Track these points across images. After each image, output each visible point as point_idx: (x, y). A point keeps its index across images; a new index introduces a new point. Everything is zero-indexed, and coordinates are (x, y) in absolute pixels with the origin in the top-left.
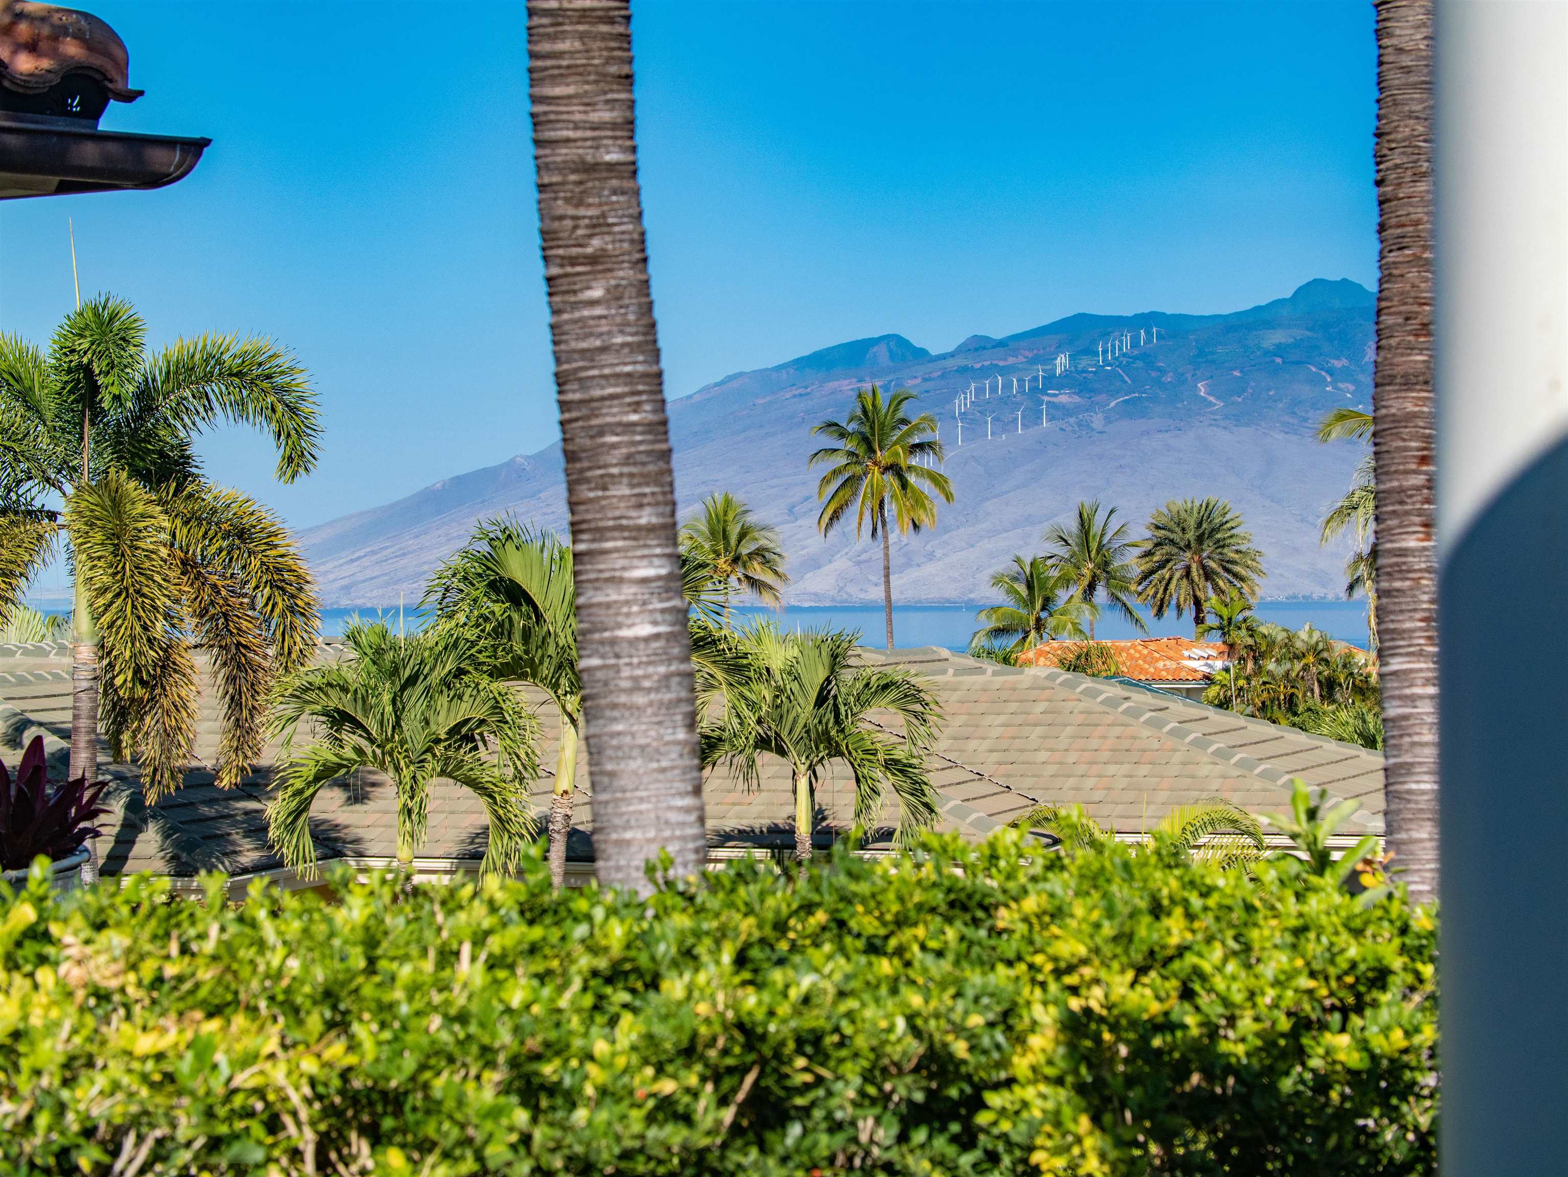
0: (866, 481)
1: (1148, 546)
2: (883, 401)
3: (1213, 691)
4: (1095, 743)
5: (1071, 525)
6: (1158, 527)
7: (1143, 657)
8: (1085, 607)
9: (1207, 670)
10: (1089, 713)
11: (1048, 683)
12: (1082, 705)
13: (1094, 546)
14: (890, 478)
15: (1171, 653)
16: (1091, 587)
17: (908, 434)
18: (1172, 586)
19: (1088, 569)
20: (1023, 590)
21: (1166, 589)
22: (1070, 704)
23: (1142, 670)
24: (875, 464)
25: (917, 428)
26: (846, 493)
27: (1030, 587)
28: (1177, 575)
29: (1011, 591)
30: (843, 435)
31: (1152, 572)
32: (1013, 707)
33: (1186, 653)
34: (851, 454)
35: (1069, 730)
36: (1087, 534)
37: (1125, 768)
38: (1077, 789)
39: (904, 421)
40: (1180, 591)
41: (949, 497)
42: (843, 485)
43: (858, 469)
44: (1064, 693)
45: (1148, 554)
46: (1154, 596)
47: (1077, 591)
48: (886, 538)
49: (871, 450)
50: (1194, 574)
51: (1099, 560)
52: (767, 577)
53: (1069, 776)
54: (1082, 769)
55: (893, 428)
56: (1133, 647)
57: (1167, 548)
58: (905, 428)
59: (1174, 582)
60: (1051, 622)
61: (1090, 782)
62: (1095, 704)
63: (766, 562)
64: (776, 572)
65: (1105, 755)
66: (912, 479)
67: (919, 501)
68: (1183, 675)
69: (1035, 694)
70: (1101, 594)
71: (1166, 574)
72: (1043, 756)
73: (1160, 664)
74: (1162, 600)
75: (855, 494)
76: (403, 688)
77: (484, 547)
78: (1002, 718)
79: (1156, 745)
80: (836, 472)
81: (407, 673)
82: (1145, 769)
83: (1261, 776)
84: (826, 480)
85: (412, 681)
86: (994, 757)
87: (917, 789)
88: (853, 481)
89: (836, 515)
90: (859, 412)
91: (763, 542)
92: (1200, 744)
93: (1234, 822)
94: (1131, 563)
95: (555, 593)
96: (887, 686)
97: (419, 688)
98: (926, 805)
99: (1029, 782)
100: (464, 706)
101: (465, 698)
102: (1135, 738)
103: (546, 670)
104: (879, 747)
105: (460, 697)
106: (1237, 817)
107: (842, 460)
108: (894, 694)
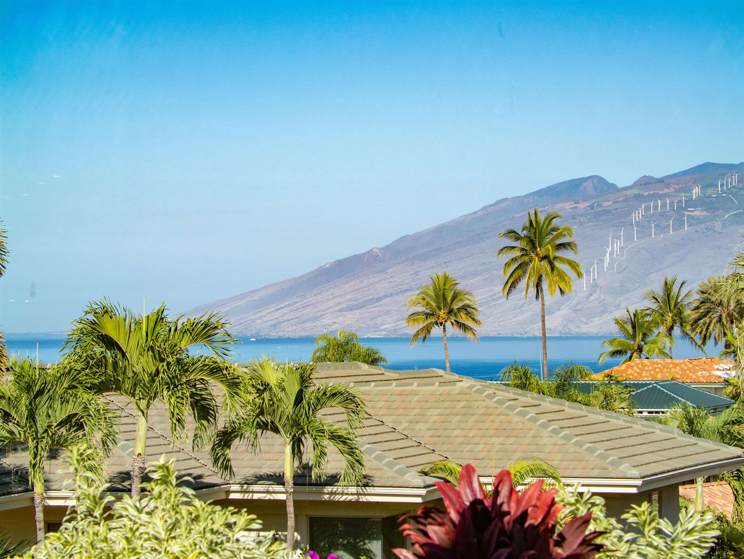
0: (531, 265)
1: (697, 304)
2: (541, 218)
3: (729, 389)
4: (487, 425)
5: (659, 291)
6: (703, 292)
7: (690, 369)
8: (667, 340)
9: (726, 376)
10: (487, 408)
11: (469, 391)
12: (484, 404)
13: (673, 303)
14: (545, 263)
15: (707, 367)
16: (671, 328)
17: (557, 237)
18: (711, 327)
19: (669, 317)
20: (629, 328)
21: (707, 329)
22: (478, 403)
23: (689, 377)
24: (537, 255)
25: (561, 235)
26: (520, 272)
27: (634, 327)
28: (714, 321)
29: (622, 328)
30: (518, 238)
31: (699, 319)
32: (447, 404)
33: (716, 367)
34: (523, 249)
35: (474, 418)
36: (669, 295)
37: (501, 440)
38: (471, 451)
39: (554, 230)
40: (714, 329)
41: (579, 275)
42: (517, 268)
43: (526, 259)
44: (476, 396)
45: (697, 308)
46: (700, 333)
47: (663, 329)
48: (543, 299)
49: (534, 247)
50: (724, 320)
51: (675, 311)
52: (469, 323)
53: (469, 444)
54: (476, 440)
55: (547, 235)
56: (684, 363)
57: (708, 305)
58: (555, 233)
59: (712, 325)
60: (646, 348)
61: (480, 447)
62: (491, 403)
63: (468, 314)
64: (474, 319)
65: (492, 432)
66: (557, 264)
67: (562, 276)
68: (713, 380)
69: (459, 397)
70: (677, 331)
71: (707, 320)
72: (457, 432)
73: (699, 373)
74: (705, 336)
75: (525, 273)
76: (36, 397)
77: (91, 317)
78: (439, 411)
79: (520, 426)
80: (514, 260)
81: (37, 388)
82: (512, 440)
83: (575, 444)
84: (507, 265)
85: (40, 393)
86: (430, 433)
87: (352, 452)
88: (523, 266)
89: (513, 285)
90: (528, 225)
91: (467, 302)
92: (544, 426)
93: (544, 470)
94: (688, 313)
95: (133, 342)
96: (334, 395)
97: (46, 397)
98: (358, 461)
99: (446, 447)
100: (69, 406)
101: (70, 402)
102: (510, 422)
103: (127, 385)
104: (326, 428)
105: (68, 402)
106: (545, 467)
107: (517, 253)
108: (339, 399)
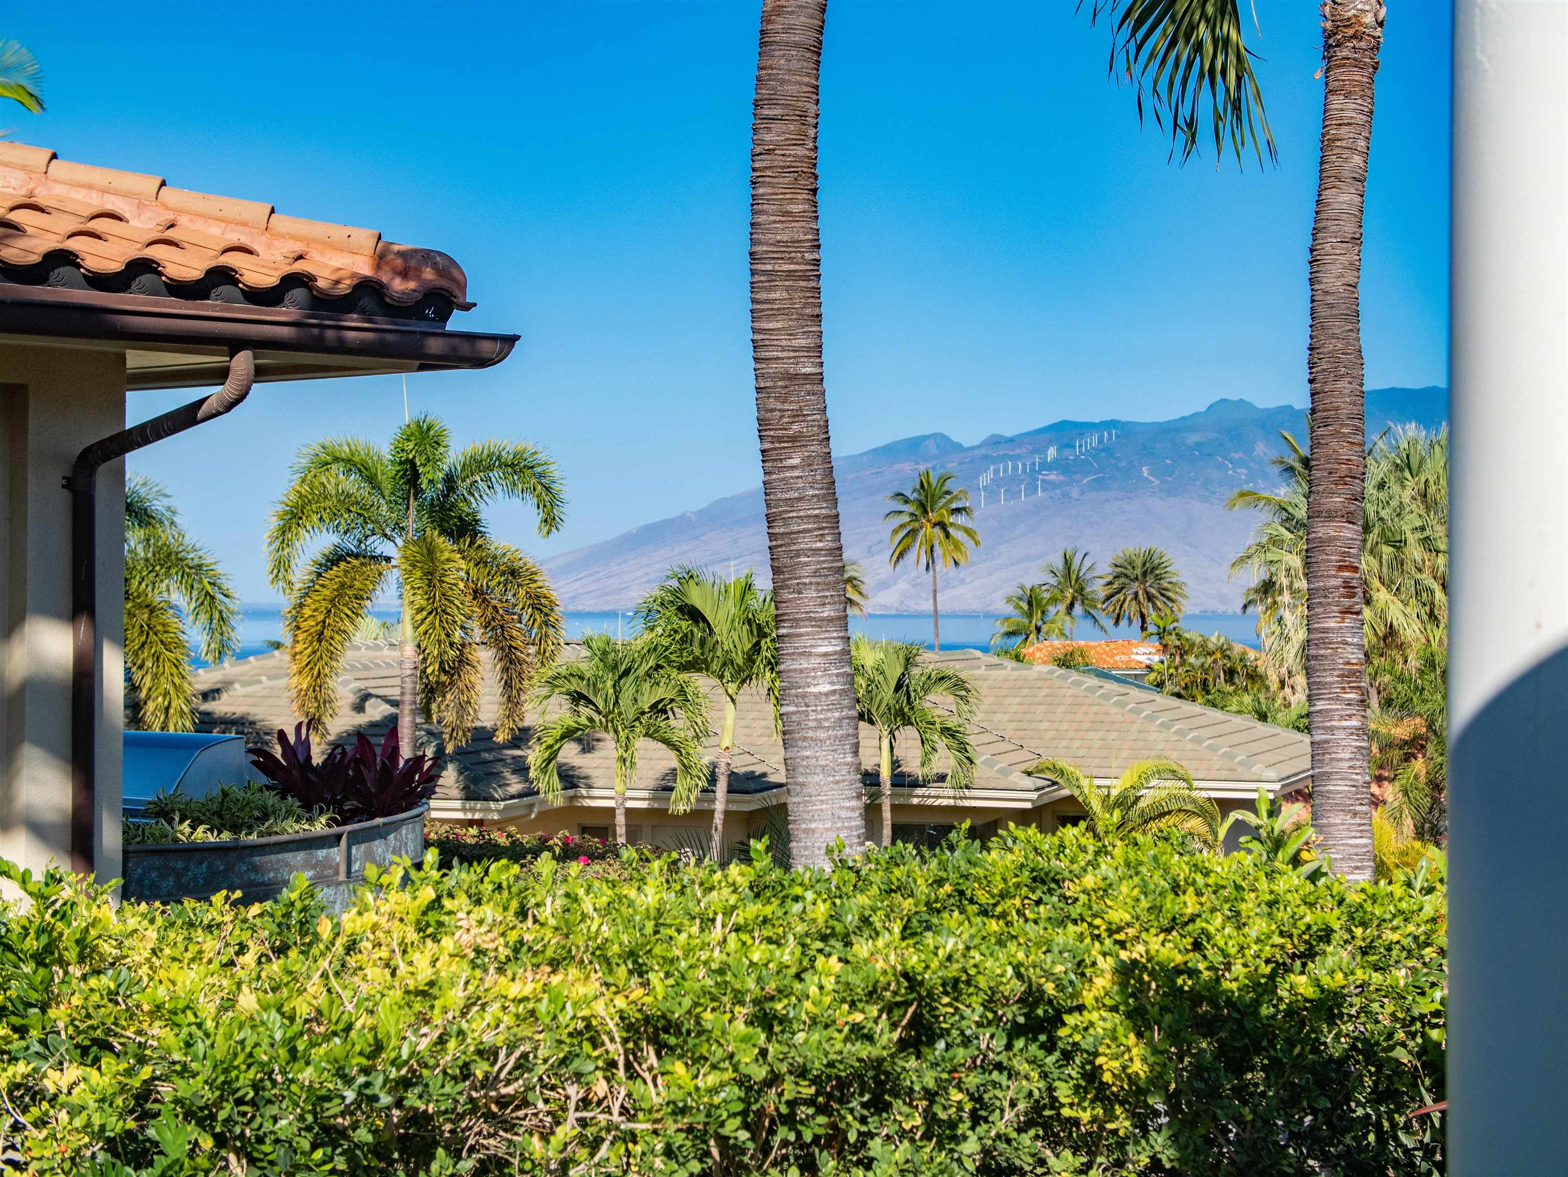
0: (922, 533)
1: (1110, 578)
2: (933, 481)
3: (1153, 676)
4: (1080, 717)
5: (1059, 564)
6: (1116, 566)
7: (1106, 653)
8: (1068, 618)
9: (1148, 662)
10: (1076, 696)
11: (1049, 676)
12: (1071, 692)
13: (1074, 577)
14: (937, 530)
15: (1125, 650)
16: (1071, 606)
17: (950, 501)
18: (1126, 605)
19: (1069, 593)
20: (1025, 606)
21: (1121, 607)
22: (1064, 690)
23: (1105, 662)
24: (929, 521)
25: (956, 498)
26: (908, 540)
27: (1030, 604)
28: (1129, 598)
29: (1017, 607)
30: (907, 501)
31: (1112, 596)
32: (1025, 692)
33: (1135, 650)
34: (912, 514)
35: (1062, 708)
36: (1069, 569)
37: (1100, 735)
38: (1068, 748)
39: (948, 493)
40: (1131, 608)
41: (977, 543)
42: (906, 535)
43: (917, 525)
44: (1059, 683)
45: (1110, 583)
46: (1114, 611)
47: (1062, 607)
48: (934, 570)
49: (925, 512)
50: (1141, 597)
51: (1077, 587)
53: (1062, 739)
54: (1070, 734)
55: (940, 498)
56: (1100, 645)
57: (1122, 580)
58: (948, 497)
59: (1127, 603)
60: (1045, 628)
61: (1077, 743)
62: (1080, 691)
63: (854, 586)
64: (861, 593)
65: (1087, 725)
66: (951, 530)
67: (957, 546)
68: (1133, 665)
69: (1039, 684)
70: (1078, 609)
71: (1121, 596)
72: (1045, 725)
73: (1117, 658)
74: (1119, 615)
75: (914, 540)
76: (621, 677)
77: (675, 583)
78: (1018, 700)
79: (1121, 719)
80: (902, 526)
81: (623, 667)
82: (1113, 735)
83: (1191, 740)
84: (895, 532)
85: (626, 672)
86: (1012, 725)
87: (963, 748)
88: (913, 533)
89: (901, 555)
90: (918, 487)
91: (855, 574)
92: (1151, 718)
93: (1173, 771)
94: (1098, 589)
95: (722, 615)
96: (942, 678)
97: (631, 678)
98: (968, 758)
99: (1036, 742)
100: (660, 690)
101: (661, 684)
102: (1107, 714)
103: (715, 666)
104: (936, 719)
105: (658, 684)
106: (1175, 768)
107: (906, 519)
108: (947, 684)
